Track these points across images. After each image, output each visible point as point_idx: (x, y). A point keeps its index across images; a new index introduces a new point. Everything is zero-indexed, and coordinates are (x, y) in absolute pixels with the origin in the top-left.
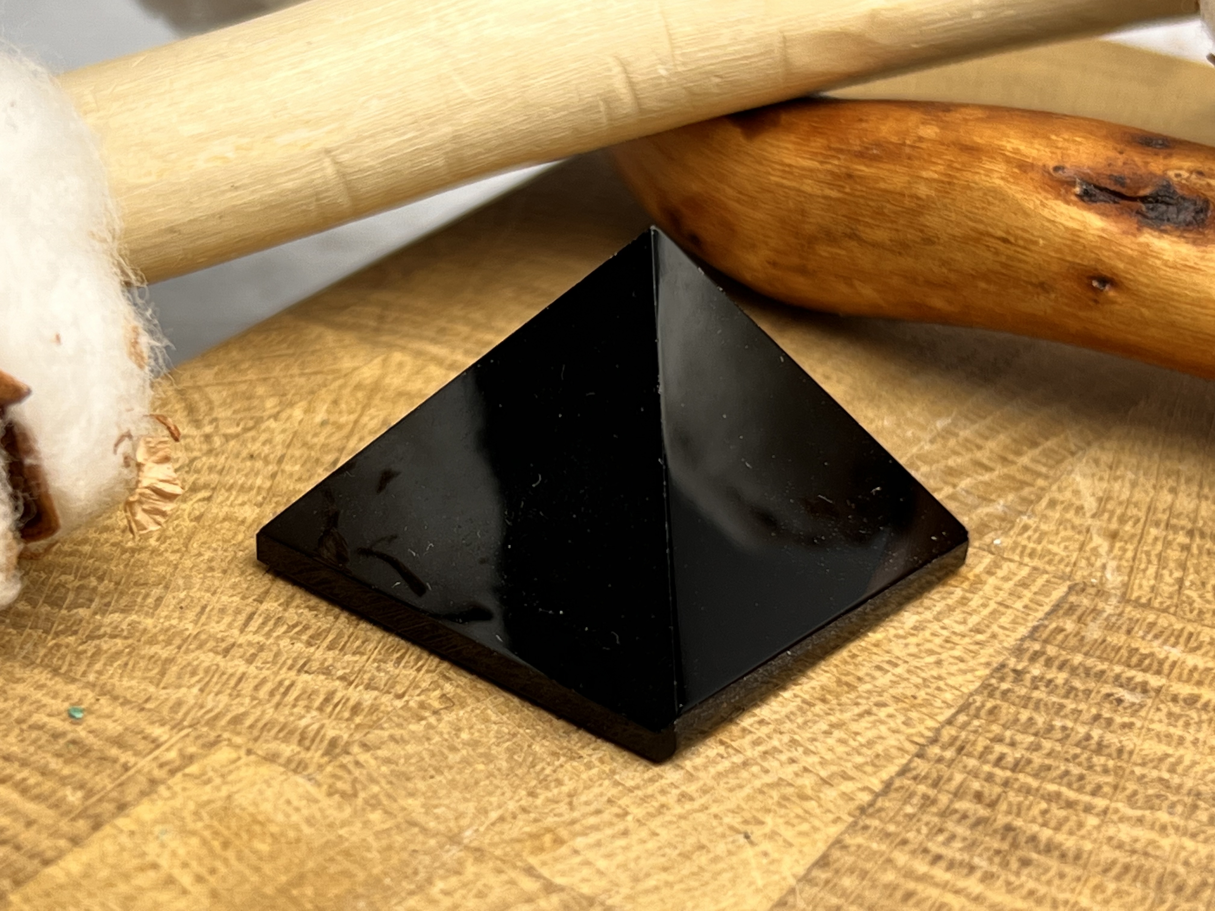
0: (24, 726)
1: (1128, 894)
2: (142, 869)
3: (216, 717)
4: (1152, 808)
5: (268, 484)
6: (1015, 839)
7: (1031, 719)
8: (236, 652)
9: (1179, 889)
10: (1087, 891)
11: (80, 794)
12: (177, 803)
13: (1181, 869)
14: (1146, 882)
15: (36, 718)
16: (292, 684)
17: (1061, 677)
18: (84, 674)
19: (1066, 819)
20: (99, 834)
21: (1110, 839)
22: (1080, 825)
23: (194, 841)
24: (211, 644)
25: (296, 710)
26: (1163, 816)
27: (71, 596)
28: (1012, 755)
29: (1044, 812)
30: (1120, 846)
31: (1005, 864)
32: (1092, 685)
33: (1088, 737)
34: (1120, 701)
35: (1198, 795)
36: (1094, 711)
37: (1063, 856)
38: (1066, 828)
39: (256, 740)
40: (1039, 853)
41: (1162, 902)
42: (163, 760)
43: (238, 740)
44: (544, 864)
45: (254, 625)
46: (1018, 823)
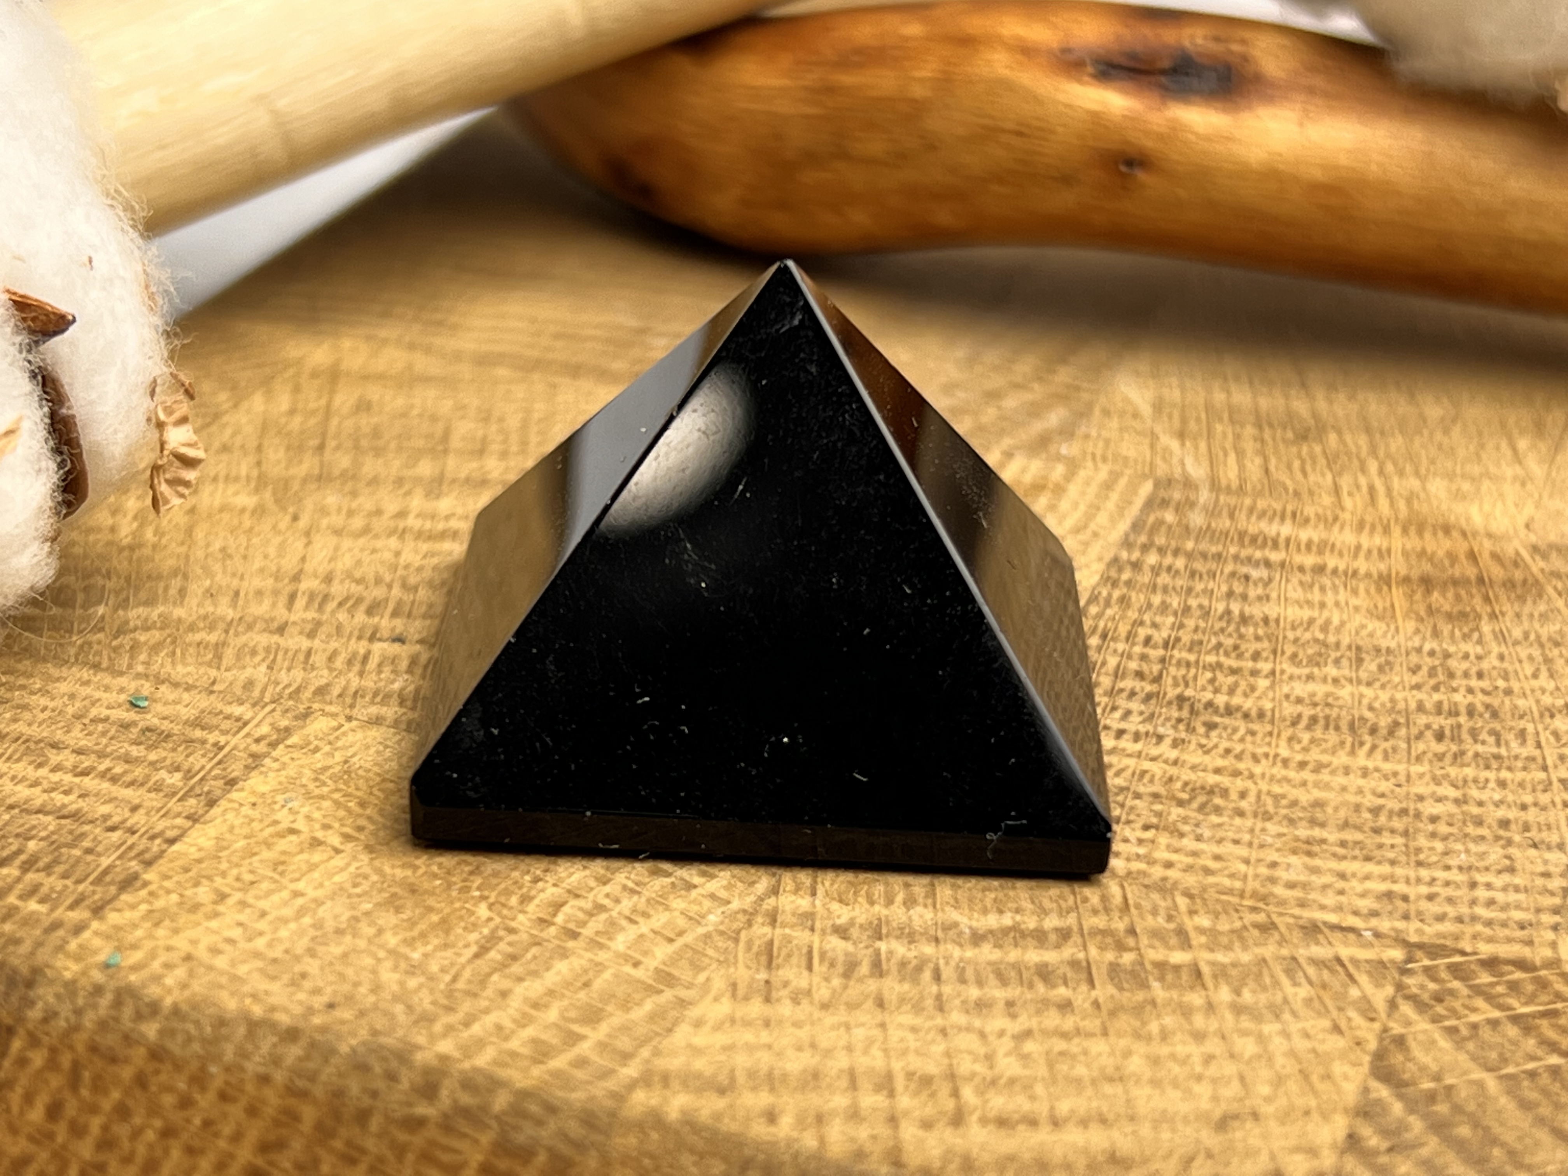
0: (86, 721)
1: (1326, 741)
2: (281, 835)
3: (298, 691)
4: (1318, 664)
6: (1192, 706)
7: (1163, 602)
8: (292, 629)
9: (1374, 731)
10: (1283, 743)
11: (178, 776)
12: (291, 771)
13: (1368, 714)
14: (1337, 728)
15: (94, 712)
16: (368, 653)
17: (1180, 563)
18: (130, 666)
19: (1236, 684)
20: (215, 811)
21: (1287, 697)
22: (1253, 689)
23: (326, 804)
24: (259, 626)
25: (383, 676)
26: (1331, 671)
27: (80, 597)
28: (1159, 637)
29: (1212, 681)
30: (1299, 701)
31: (1191, 730)
32: (1213, 566)
33: (1228, 612)
34: (1247, 577)
35: (1359, 648)
36: (1225, 589)
37: (1246, 716)
38: (1239, 691)
39: (352, 706)
40: (1222, 716)
41: (1362, 744)
42: (257, 735)
43: (332, 709)
45: (301, 602)
46: (1189, 693)
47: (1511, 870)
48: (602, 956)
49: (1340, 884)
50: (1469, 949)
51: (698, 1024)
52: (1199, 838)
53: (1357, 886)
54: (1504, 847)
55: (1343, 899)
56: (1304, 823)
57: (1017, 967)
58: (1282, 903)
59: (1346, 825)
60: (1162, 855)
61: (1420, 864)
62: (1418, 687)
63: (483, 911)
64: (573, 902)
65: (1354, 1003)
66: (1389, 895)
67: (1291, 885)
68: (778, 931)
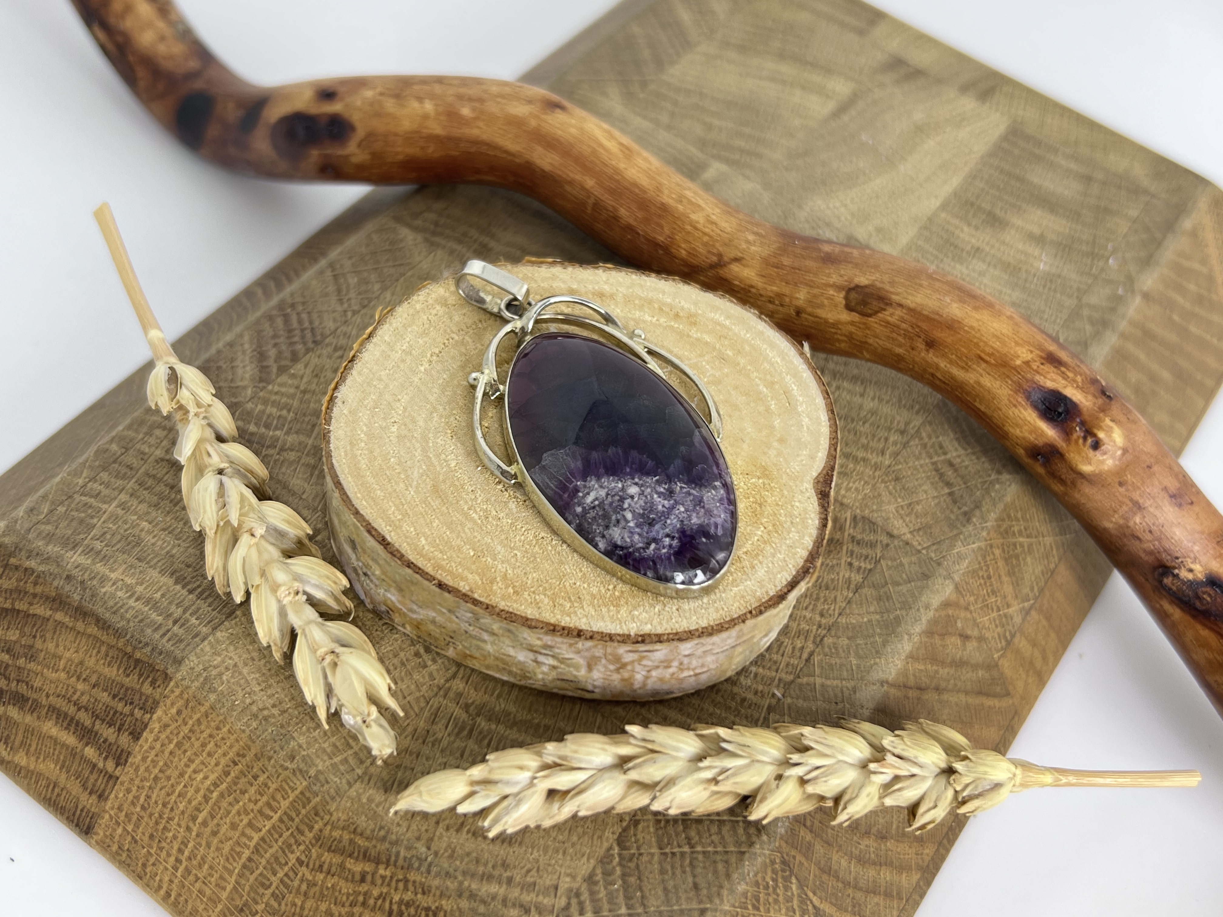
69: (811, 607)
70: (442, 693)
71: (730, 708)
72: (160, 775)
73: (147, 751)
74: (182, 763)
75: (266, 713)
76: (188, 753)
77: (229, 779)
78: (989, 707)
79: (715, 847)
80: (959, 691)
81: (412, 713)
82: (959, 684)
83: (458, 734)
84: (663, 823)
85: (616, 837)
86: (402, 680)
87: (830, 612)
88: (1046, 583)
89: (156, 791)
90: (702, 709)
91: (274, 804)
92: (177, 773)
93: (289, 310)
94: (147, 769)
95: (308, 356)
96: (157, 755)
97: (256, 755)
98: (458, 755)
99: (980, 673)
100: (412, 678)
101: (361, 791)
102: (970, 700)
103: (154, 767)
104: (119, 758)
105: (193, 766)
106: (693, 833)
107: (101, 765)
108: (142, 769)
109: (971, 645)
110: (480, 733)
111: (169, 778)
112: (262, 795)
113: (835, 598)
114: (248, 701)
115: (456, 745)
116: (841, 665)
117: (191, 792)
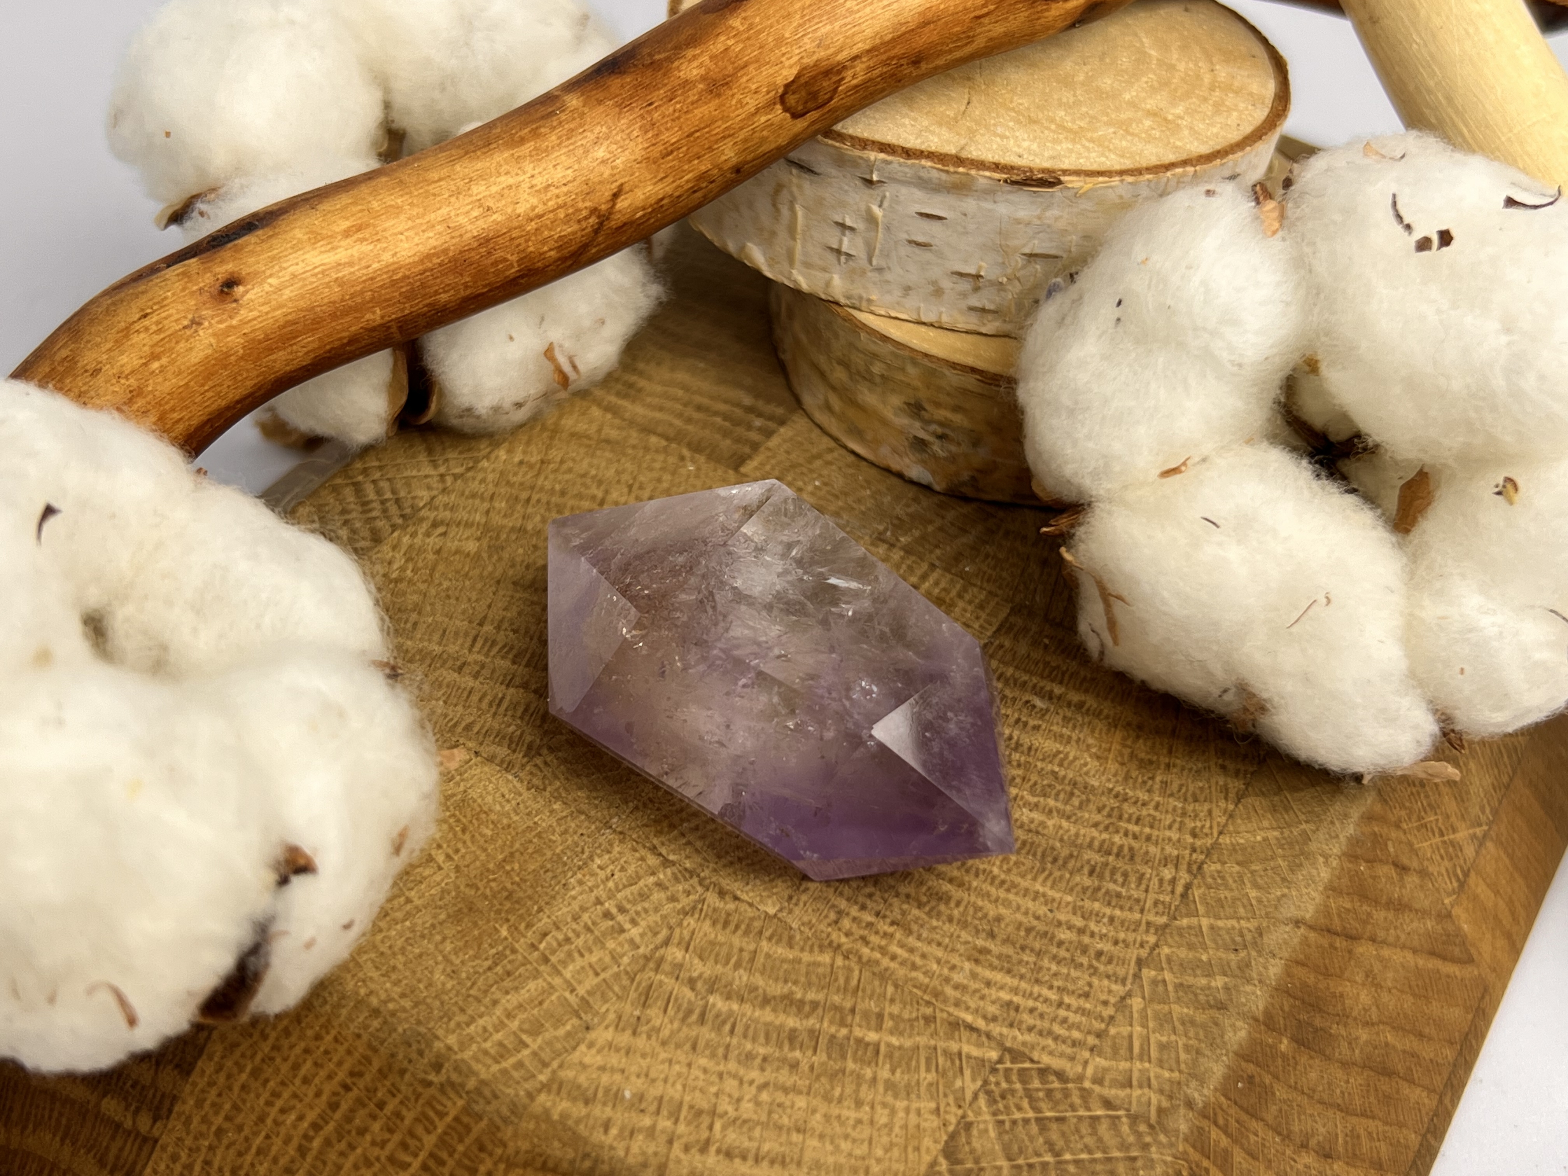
1: (1023, 864)
3: (455, 725)
4: (1045, 795)
5: (484, 520)
8: (466, 669)
9: (1055, 860)
13: (1058, 845)
14: (1034, 855)
16: (503, 698)
24: (450, 663)
26: (1051, 802)
32: (1017, 694)
33: (1010, 738)
34: (1034, 706)
35: (1075, 784)
36: (1016, 715)
39: (481, 744)
41: (1044, 870)
43: (470, 744)
44: (663, 844)
45: (478, 645)
47: (1086, 995)
48: (557, 981)
49: (986, 991)
50: (1036, 1058)
51: (591, 1045)
52: (919, 938)
53: (993, 993)
54: (1090, 975)
55: (982, 1003)
56: (984, 935)
57: (780, 1029)
58: (945, 1001)
59: (1007, 941)
60: (894, 949)
61: (1037, 981)
62: (1096, 825)
63: (504, 932)
64: (554, 933)
65: (954, 1092)
66: (1009, 1004)
67: (956, 987)
68: (658, 977)
69: (1176, 825)
70: (652, 965)
71: (1082, 965)
72: (226, 1125)
73: (203, 1091)
74: (262, 1101)
75: (391, 1006)
76: (271, 1084)
77: (338, 1115)
78: (1448, 976)
79: (1090, 1152)
80: (1403, 947)
81: (611, 994)
82: (1403, 937)
83: (683, 1020)
84: (1007, 1125)
85: (940, 1146)
86: (590, 951)
87: (1206, 830)
88: (1500, 802)
89: (219, 1152)
90: (1041, 968)
91: (412, 1142)
92: (254, 1117)
93: (360, 478)
94: (205, 1120)
95: (396, 534)
96: (220, 1095)
97: (380, 1071)
98: (688, 1047)
99: (1429, 924)
100: (603, 947)
101: (549, 1104)
102: (1421, 962)
103: (216, 1113)
104: (158, 1108)
105: (279, 1103)
106: (1054, 1136)
107: (128, 1124)
108: (196, 1120)
109: (1412, 880)
110: (717, 1016)
111: (240, 1128)
112: (391, 1131)
113: (1210, 812)
114: (363, 991)
115: (682, 1035)
116: (1234, 900)
117: (277, 1143)
